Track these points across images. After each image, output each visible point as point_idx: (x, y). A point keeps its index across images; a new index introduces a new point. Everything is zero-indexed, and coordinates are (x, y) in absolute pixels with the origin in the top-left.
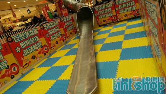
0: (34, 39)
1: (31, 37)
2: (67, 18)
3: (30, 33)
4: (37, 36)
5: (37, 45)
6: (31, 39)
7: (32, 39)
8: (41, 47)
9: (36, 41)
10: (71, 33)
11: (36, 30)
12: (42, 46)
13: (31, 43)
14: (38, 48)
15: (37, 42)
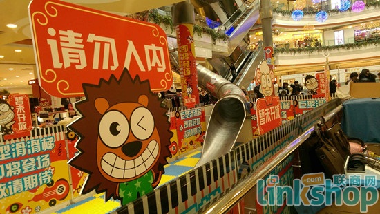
0: (36, 162)
1: (27, 156)
2: (192, 112)
3: (29, 146)
4: (48, 155)
5: (38, 178)
6: (27, 160)
7: (29, 162)
8: (48, 185)
9: (40, 167)
10: (191, 143)
11: (51, 142)
12: (52, 181)
13: (22, 170)
14: (39, 186)
15: (43, 170)
